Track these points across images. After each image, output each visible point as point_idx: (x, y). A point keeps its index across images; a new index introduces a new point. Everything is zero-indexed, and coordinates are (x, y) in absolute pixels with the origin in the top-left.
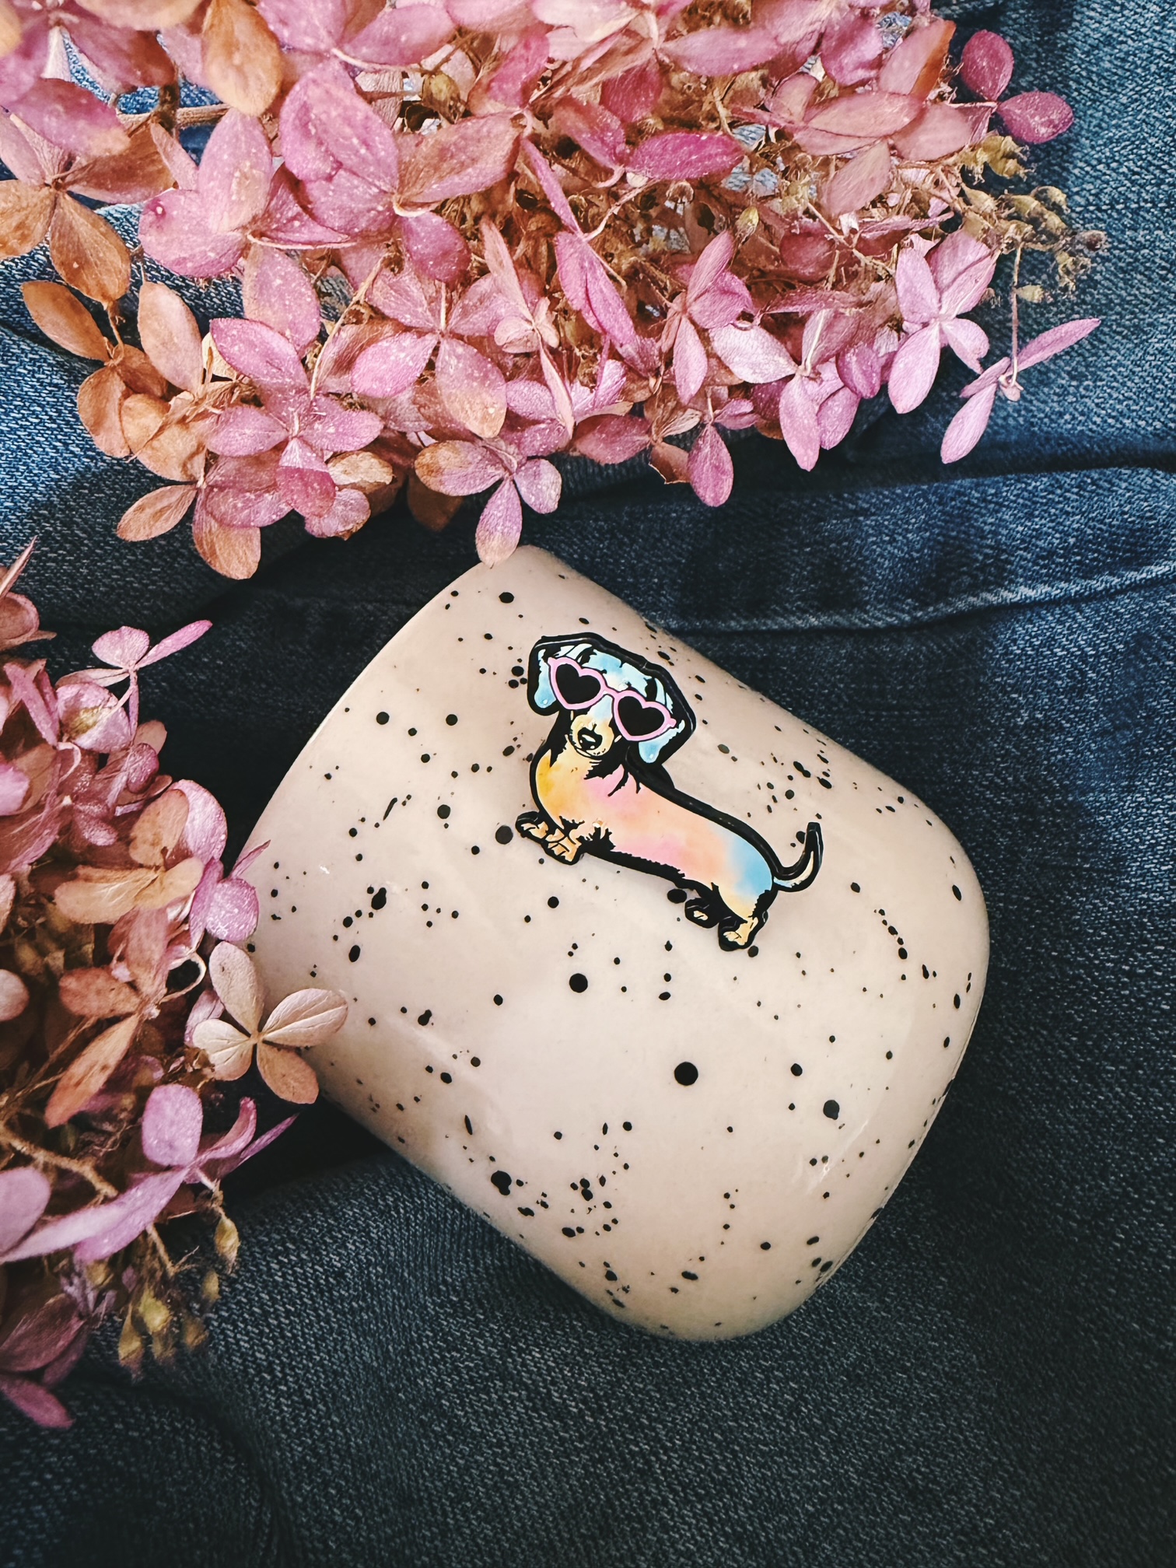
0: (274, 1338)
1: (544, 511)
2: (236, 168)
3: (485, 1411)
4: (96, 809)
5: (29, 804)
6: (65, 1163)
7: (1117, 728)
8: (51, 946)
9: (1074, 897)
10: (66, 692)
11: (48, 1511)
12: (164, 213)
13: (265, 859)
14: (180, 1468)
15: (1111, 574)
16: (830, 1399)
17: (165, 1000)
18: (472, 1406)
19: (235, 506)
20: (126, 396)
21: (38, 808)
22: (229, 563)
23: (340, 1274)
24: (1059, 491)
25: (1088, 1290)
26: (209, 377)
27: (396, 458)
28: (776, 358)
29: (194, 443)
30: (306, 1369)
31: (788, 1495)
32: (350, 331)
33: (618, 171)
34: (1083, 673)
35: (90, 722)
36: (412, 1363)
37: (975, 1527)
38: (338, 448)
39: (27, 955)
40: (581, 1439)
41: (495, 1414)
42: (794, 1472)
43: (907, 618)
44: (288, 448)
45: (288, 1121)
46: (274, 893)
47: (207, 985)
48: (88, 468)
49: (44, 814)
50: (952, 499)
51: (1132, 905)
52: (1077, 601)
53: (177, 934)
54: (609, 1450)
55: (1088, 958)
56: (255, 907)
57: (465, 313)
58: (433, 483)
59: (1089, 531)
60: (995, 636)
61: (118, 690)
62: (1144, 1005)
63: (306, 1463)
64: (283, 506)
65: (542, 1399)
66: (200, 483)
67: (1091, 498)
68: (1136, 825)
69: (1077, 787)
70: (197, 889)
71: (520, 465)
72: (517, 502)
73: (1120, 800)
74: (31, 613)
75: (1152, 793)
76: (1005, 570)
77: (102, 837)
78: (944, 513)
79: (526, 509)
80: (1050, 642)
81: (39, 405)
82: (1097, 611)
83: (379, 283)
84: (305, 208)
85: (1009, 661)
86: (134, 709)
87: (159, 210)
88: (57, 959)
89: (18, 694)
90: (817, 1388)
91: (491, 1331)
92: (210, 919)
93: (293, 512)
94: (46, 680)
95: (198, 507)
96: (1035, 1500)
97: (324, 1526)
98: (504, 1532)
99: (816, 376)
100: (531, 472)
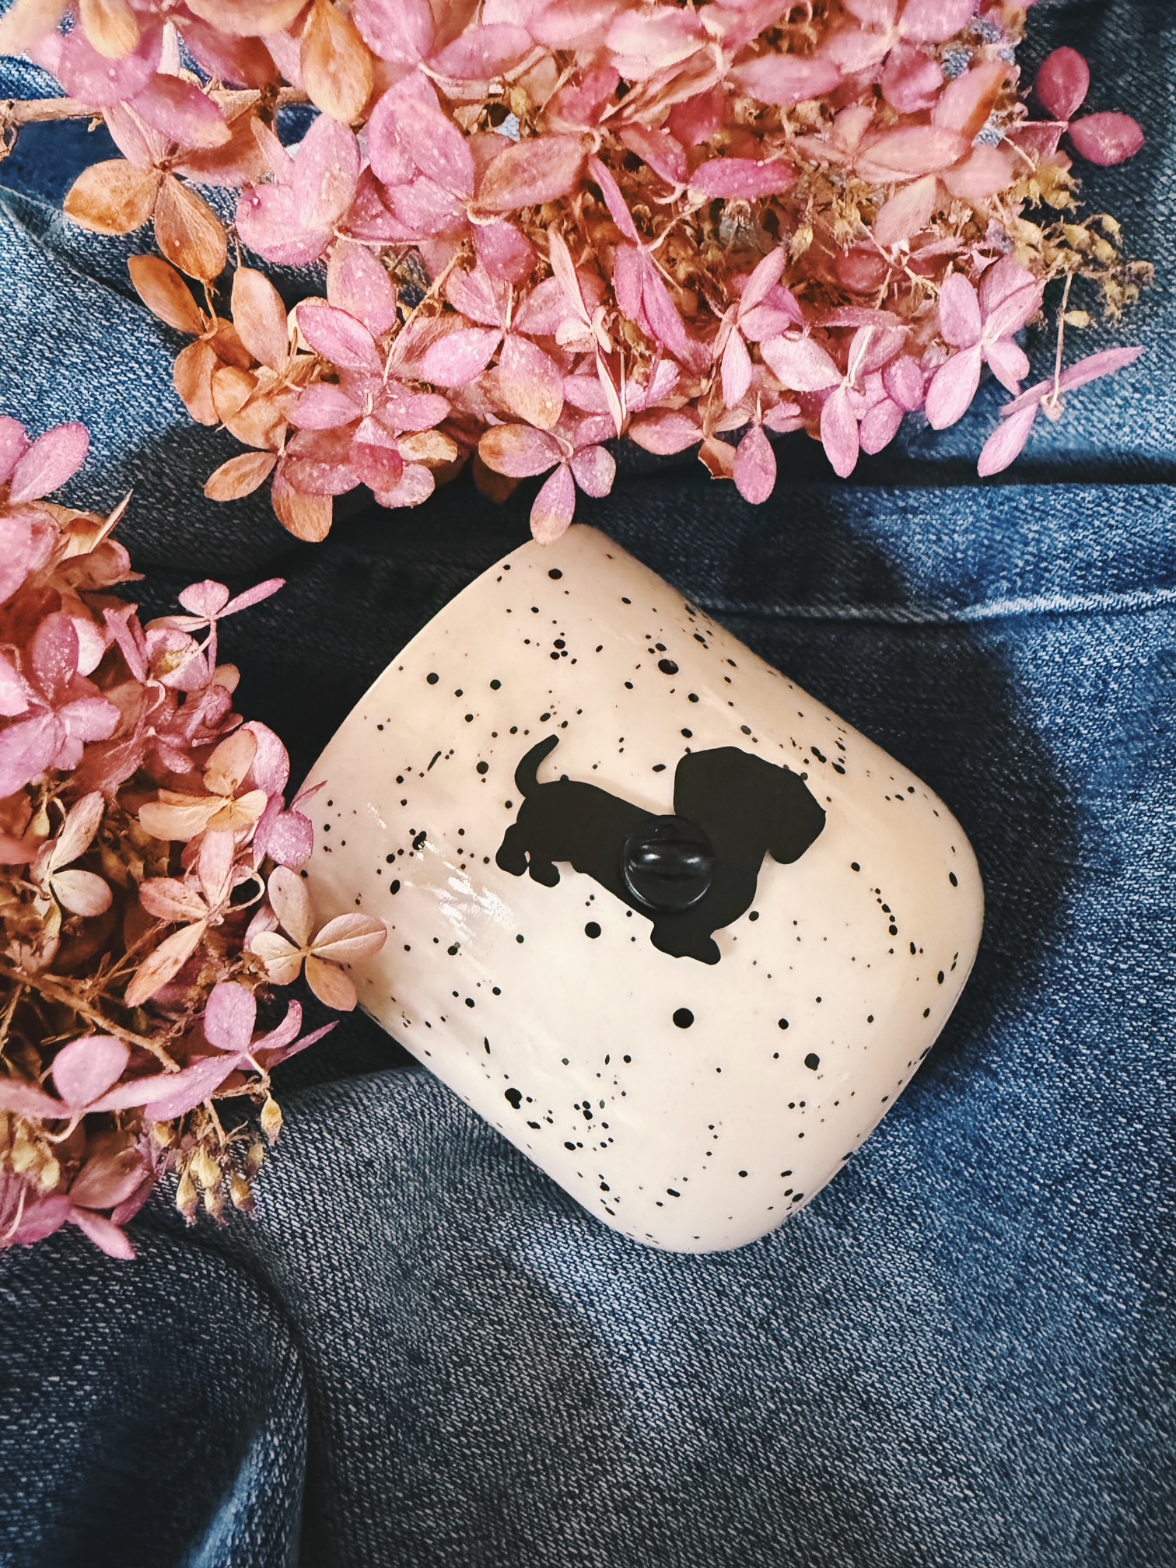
0: (308, 1210)
1: (597, 495)
2: (327, 169)
3: (490, 1294)
4: (176, 741)
5: (120, 733)
6: (138, 1040)
7: (1131, 739)
8: (132, 855)
9: (1071, 893)
10: (154, 636)
11: (111, 1329)
12: (259, 203)
13: (321, 797)
14: (223, 1309)
15: (1145, 590)
16: (799, 1317)
17: (229, 911)
18: (478, 1288)
19: (311, 475)
20: (217, 368)
21: (127, 736)
22: (303, 527)
23: (369, 1164)
24: (1105, 504)
25: (1042, 1244)
26: (294, 351)
27: (463, 437)
28: (823, 368)
29: (277, 415)
30: (334, 1239)
31: (752, 1393)
32: (423, 323)
33: (679, 188)
34: (1106, 683)
35: (174, 664)
36: (429, 1247)
37: (918, 1440)
38: (407, 428)
39: (112, 861)
40: (572, 1325)
41: (498, 1297)
42: (760, 1373)
43: (945, 616)
44: (362, 425)
45: (330, 1026)
46: (327, 828)
47: (265, 902)
48: (178, 422)
49: (132, 742)
50: (1001, 504)
51: (1124, 906)
52: (1109, 614)
53: (241, 856)
54: (596, 1337)
55: (1077, 950)
56: (310, 838)
57: (530, 312)
58: (492, 464)
59: (1129, 546)
60: (1026, 641)
61: (199, 636)
62: (1123, 997)
63: (331, 1316)
64: (354, 477)
65: (540, 1289)
66: (282, 452)
67: (1136, 514)
68: (1136, 831)
69: (1087, 791)
70: (261, 818)
71: (576, 451)
72: (572, 486)
73: (1125, 806)
74: (123, 557)
75: (1155, 803)
76: (1043, 577)
77: (180, 766)
78: (992, 517)
79: (579, 492)
80: (1078, 651)
81: (137, 362)
82: (1127, 626)
83: (453, 278)
84: (387, 207)
85: (1037, 666)
86: (213, 653)
87: (256, 201)
88: (137, 868)
89: (112, 633)
90: (789, 1306)
91: (500, 1227)
92: (271, 845)
93: (362, 485)
94: (138, 624)
95: (278, 474)
96: (975, 1421)
97: (343, 1371)
98: (499, 1396)
99: (860, 388)
100: (587, 457)
